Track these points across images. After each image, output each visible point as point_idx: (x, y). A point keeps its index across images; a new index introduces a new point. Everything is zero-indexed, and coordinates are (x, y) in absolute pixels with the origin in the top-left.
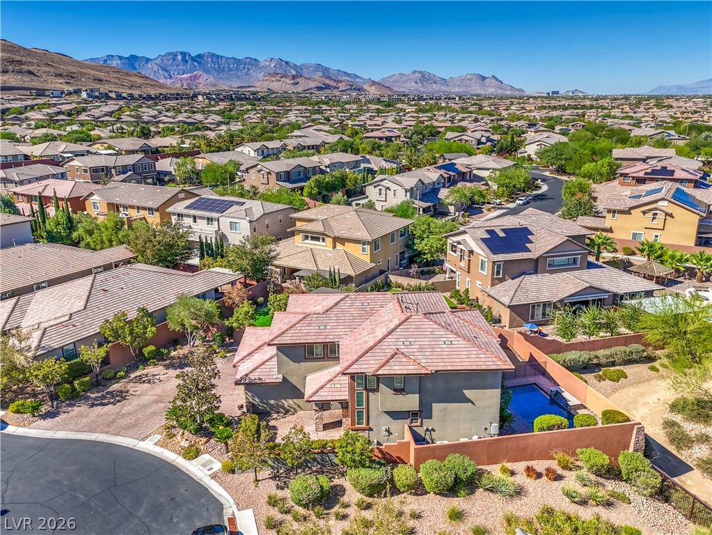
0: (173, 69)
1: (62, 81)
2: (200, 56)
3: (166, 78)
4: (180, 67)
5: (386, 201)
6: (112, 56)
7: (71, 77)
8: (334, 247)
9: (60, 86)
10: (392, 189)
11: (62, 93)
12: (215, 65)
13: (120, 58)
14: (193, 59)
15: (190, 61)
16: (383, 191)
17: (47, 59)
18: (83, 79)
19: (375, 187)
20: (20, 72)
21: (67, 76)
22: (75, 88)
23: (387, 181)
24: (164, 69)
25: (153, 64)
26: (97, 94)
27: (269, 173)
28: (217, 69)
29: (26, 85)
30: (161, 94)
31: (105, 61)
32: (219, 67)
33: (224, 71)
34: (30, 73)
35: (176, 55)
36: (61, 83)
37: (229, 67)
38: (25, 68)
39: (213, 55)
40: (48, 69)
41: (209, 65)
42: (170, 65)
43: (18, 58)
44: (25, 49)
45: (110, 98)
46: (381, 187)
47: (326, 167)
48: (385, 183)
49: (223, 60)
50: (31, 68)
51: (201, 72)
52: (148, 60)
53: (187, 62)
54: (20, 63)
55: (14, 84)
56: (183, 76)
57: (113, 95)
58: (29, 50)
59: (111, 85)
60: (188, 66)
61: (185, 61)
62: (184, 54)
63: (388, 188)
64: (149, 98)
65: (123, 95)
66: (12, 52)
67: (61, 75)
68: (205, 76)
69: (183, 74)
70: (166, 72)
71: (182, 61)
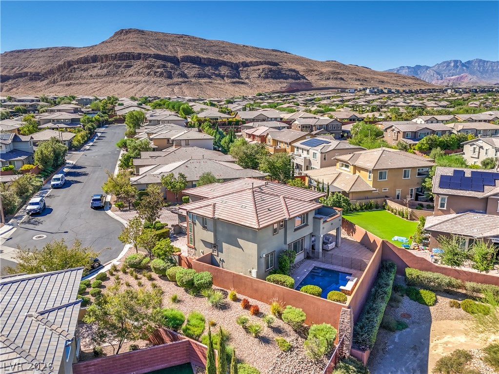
0: (445, 73)
1: (359, 83)
2: (469, 62)
3: (438, 80)
4: (451, 71)
5: (478, 158)
6: (403, 67)
7: (365, 80)
8: (355, 173)
9: (356, 86)
10: (485, 148)
11: (355, 91)
12: (480, 68)
13: (409, 68)
14: (463, 65)
15: (460, 67)
16: (477, 150)
17: (354, 71)
18: (372, 82)
19: (471, 145)
20: (336, 79)
21: (363, 80)
22: (364, 87)
23: (481, 141)
24: (438, 74)
25: (431, 70)
26: (376, 90)
27: (399, 132)
28: (481, 71)
29: (338, 86)
30: (420, 90)
31: (398, 70)
32: (483, 70)
33: (487, 72)
34: (342, 79)
35: (450, 63)
36: (358, 85)
37: (492, 69)
38: (340, 76)
39: (480, 61)
40: (352, 76)
41: (475, 69)
42: (444, 70)
43: (338, 71)
44: (344, 65)
45: (383, 93)
46: (475, 146)
47: (458, 132)
48: (480, 143)
49: (489, 64)
50: (343, 76)
51: (467, 74)
52: (428, 68)
53: (457, 67)
54: (338, 73)
55: (331, 86)
56: (452, 78)
57: (386, 91)
58: (346, 66)
59: (389, 85)
60: (458, 70)
61: (456, 66)
62: (456, 62)
63: (481, 147)
64: (411, 92)
65: (392, 91)
66: (337, 68)
67: (359, 80)
68: (470, 77)
69: (452, 76)
70: (439, 75)
71: (454, 66)
